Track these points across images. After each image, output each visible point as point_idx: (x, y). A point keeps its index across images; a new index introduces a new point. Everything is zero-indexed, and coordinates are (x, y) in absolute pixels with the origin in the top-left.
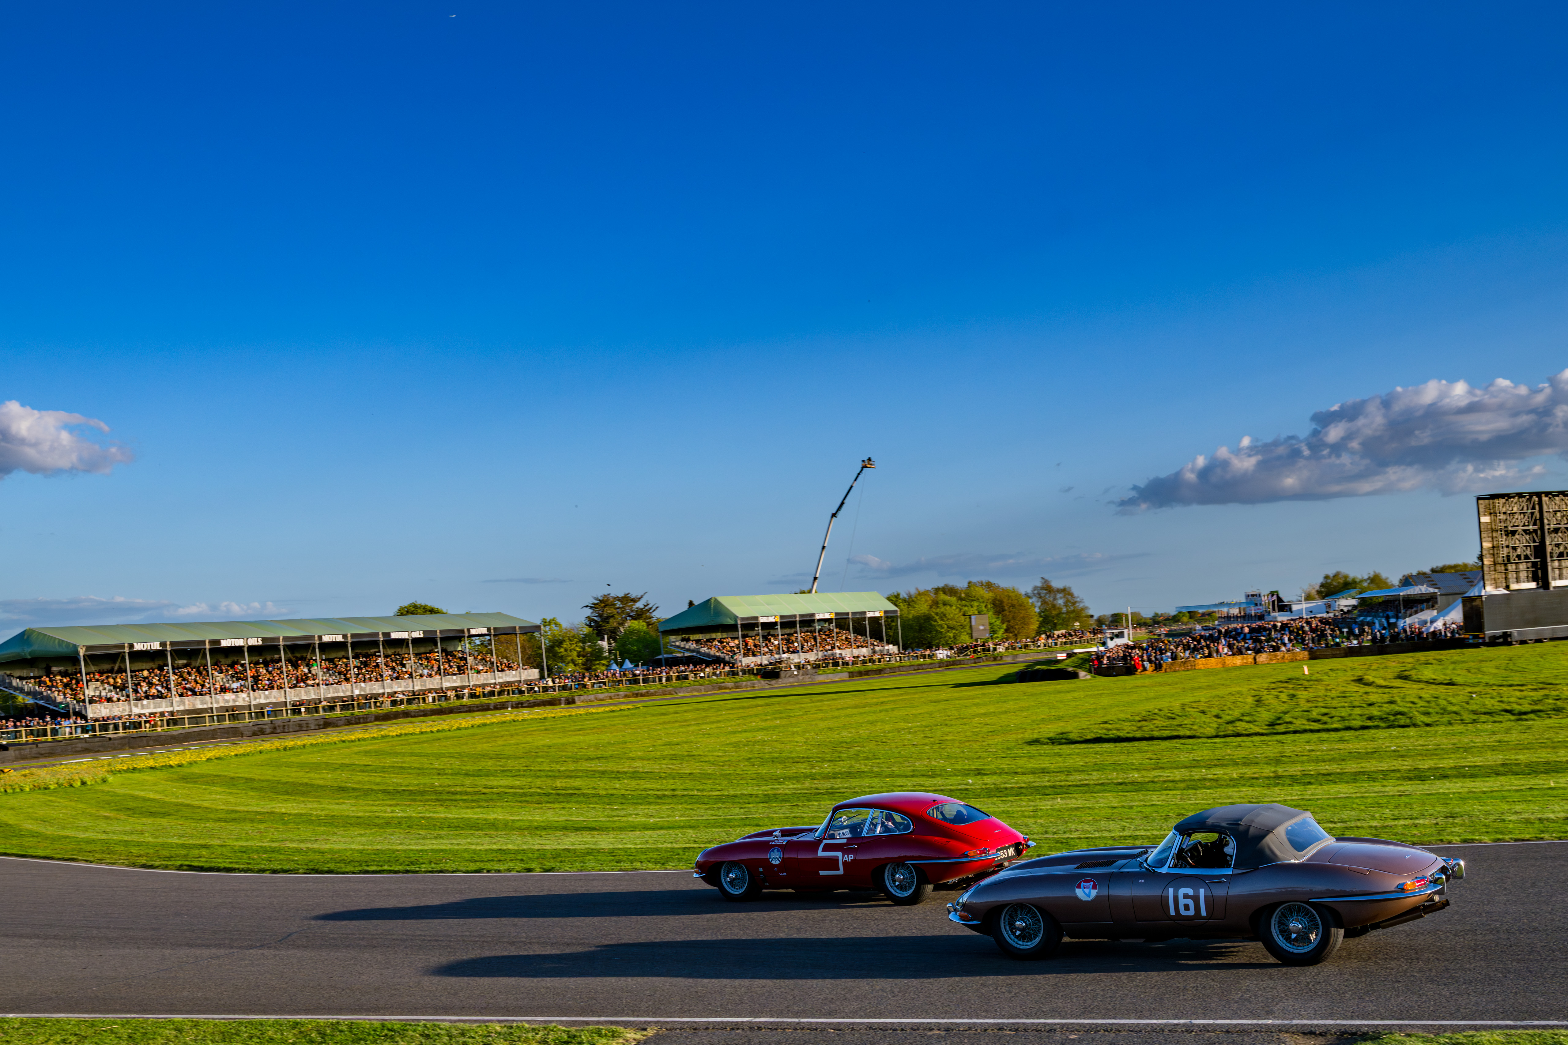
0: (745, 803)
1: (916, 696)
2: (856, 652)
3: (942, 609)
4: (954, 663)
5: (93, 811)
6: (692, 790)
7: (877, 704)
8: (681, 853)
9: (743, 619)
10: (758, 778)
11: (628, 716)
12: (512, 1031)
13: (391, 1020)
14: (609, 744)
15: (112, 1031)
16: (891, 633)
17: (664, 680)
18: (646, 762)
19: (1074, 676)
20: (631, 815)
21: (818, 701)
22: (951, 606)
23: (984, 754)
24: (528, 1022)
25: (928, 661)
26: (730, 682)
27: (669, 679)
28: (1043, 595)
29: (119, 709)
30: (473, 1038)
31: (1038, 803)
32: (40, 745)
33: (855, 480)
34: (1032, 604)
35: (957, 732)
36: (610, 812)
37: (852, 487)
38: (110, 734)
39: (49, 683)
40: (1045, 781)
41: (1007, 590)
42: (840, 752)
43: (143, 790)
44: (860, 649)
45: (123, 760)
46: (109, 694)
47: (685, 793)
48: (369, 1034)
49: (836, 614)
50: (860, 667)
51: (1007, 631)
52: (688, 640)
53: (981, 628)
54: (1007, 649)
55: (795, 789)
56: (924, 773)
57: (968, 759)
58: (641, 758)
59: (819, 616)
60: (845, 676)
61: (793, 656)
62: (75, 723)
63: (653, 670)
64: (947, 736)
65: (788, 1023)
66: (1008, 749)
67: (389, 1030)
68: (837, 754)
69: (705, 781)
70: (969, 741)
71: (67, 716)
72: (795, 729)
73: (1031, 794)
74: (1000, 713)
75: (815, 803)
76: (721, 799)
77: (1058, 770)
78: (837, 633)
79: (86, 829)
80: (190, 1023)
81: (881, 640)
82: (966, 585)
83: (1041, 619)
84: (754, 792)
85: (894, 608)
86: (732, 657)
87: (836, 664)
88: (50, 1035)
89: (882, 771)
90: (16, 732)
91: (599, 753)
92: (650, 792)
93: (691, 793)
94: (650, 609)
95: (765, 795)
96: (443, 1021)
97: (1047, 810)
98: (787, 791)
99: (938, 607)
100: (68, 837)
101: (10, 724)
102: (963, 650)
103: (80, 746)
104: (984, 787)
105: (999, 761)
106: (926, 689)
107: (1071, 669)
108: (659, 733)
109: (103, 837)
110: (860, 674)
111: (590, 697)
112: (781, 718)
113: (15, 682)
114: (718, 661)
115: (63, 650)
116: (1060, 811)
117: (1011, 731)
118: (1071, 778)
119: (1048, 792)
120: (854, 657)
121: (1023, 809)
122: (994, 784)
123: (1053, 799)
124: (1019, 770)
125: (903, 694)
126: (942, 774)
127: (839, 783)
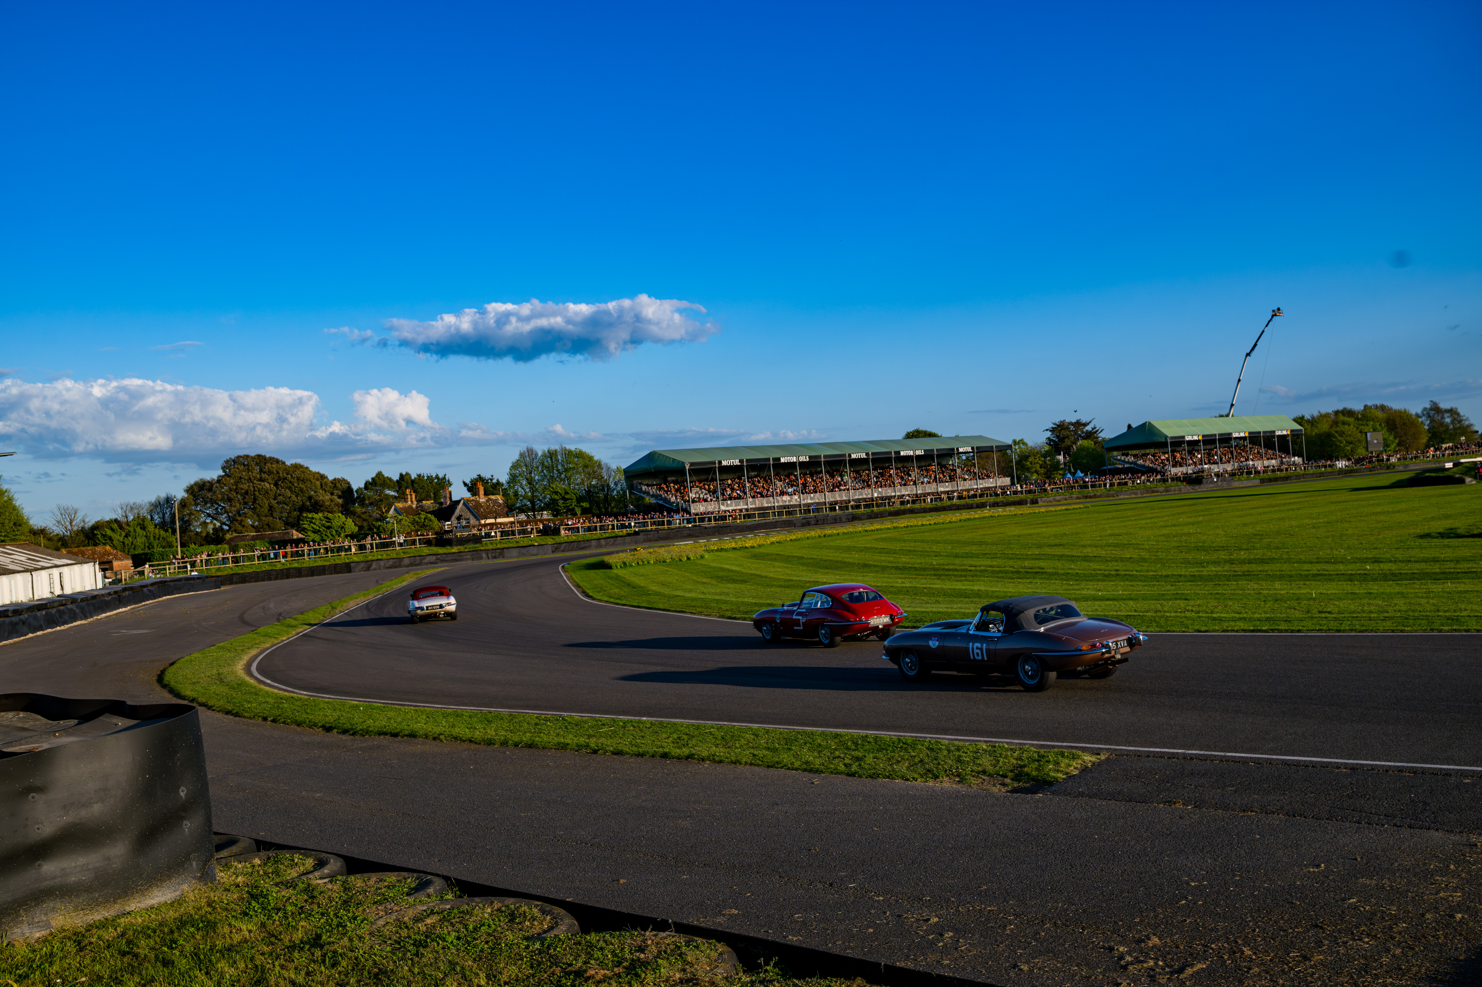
0: (1175, 582)
1: (1318, 498)
2: (1266, 463)
3: (1341, 428)
4: (1352, 471)
5: (695, 578)
6: (1132, 571)
7: (1284, 504)
8: (1124, 619)
9: (1172, 438)
10: (1186, 562)
11: (1079, 513)
12: (996, 749)
13: (905, 736)
14: (1065, 534)
15: (711, 733)
16: (1297, 447)
17: (1108, 485)
18: (1094, 549)
19: (1461, 481)
20: (1083, 589)
21: (1235, 502)
22: (1349, 425)
23: (1380, 546)
24: (1007, 743)
25: (1329, 470)
26: (1161, 487)
27: (1111, 485)
28: (1431, 415)
29: (711, 507)
30: (966, 753)
31: (1430, 586)
32: (660, 532)
33: (1265, 325)
34: (1422, 422)
35: (1356, 528)
36: (1067, 587)
37: (1263, 331)
38: (706, 524)
39: (666, 489)
40: (1436, 568)
41: (1400, 412)
42: (1254, 543)
43: (727, 564)
44: (1270, 461)
45: (714, 543)
46: (705, 496)
47: (1127, 573)
48: (889, 746)
49: (1250, 433)
50: (1270, 475)
51: (1399, 445)
52: (1127, 455)
53: (1375, 441)
54: (1399, 459)
55: (1217, 571)
56: (1327, 560)
57: (1365, 549)
58: (1090, 546)
59: (1235, 435)
60: (1257, 482)
61: (1213, 466)
62: (683, 516)
63: (1099, 478)
64: (1347, 530)
65: (1215, 756)
66: (1401, 541)
67: (904, 743)
68: (1251, 544)
69: (1143, 564)
70: (1367, 535)
71: (677, 512)
72: (1215, 524)
73: (1424, 579)
74: (1392, 512)
75: (1233, 583)
76: (1155, 578)
77: (1448, 559)
78: (1250, 448)
79: (691, 591)
80: (763, 731)
81: (1288, 453)
82: (1362, 408)
83: (1430, 435)
84: (1183, 573)
85: (1299, 427)
86: (1163, 467)
87: (1249, 473)
88: (670, 734)
89: (1290, 558)
90: (644, 522)
91: (1057, 541)
92: (1098, 572)
93: (1131, 573)
94: (1097, 431)
95: (1192, 576)
96: (943, 739)
97: (1439, 592)
98: (1210, 573)
99: (1338, 426)
100: (679, 596)
101: (641, 517)
102: (1359, 461)
103: (686, 532)
104: (1380, 572)
105: (1394, 552)
106: (1326, 492)
107: (1457, 476)
108: (1105, 526)
109: (702, 596)
110: (1270, 480)
111: (1049, 499)
112: (1204, 515)
113: (644, 488)
114: (1151, 471)
115: (675, 465)
116: (1450, 593)
117: (1404, 527)
118: (1459, 566)
119: (1438, 577)
120: (1265, 467)
121: (1417, 591)
122: (1390, 570)
123: (1444, 583)
124: (1412, 559)
125: (1306, 497)
126: (1343, 561)
127: (1254, 567)
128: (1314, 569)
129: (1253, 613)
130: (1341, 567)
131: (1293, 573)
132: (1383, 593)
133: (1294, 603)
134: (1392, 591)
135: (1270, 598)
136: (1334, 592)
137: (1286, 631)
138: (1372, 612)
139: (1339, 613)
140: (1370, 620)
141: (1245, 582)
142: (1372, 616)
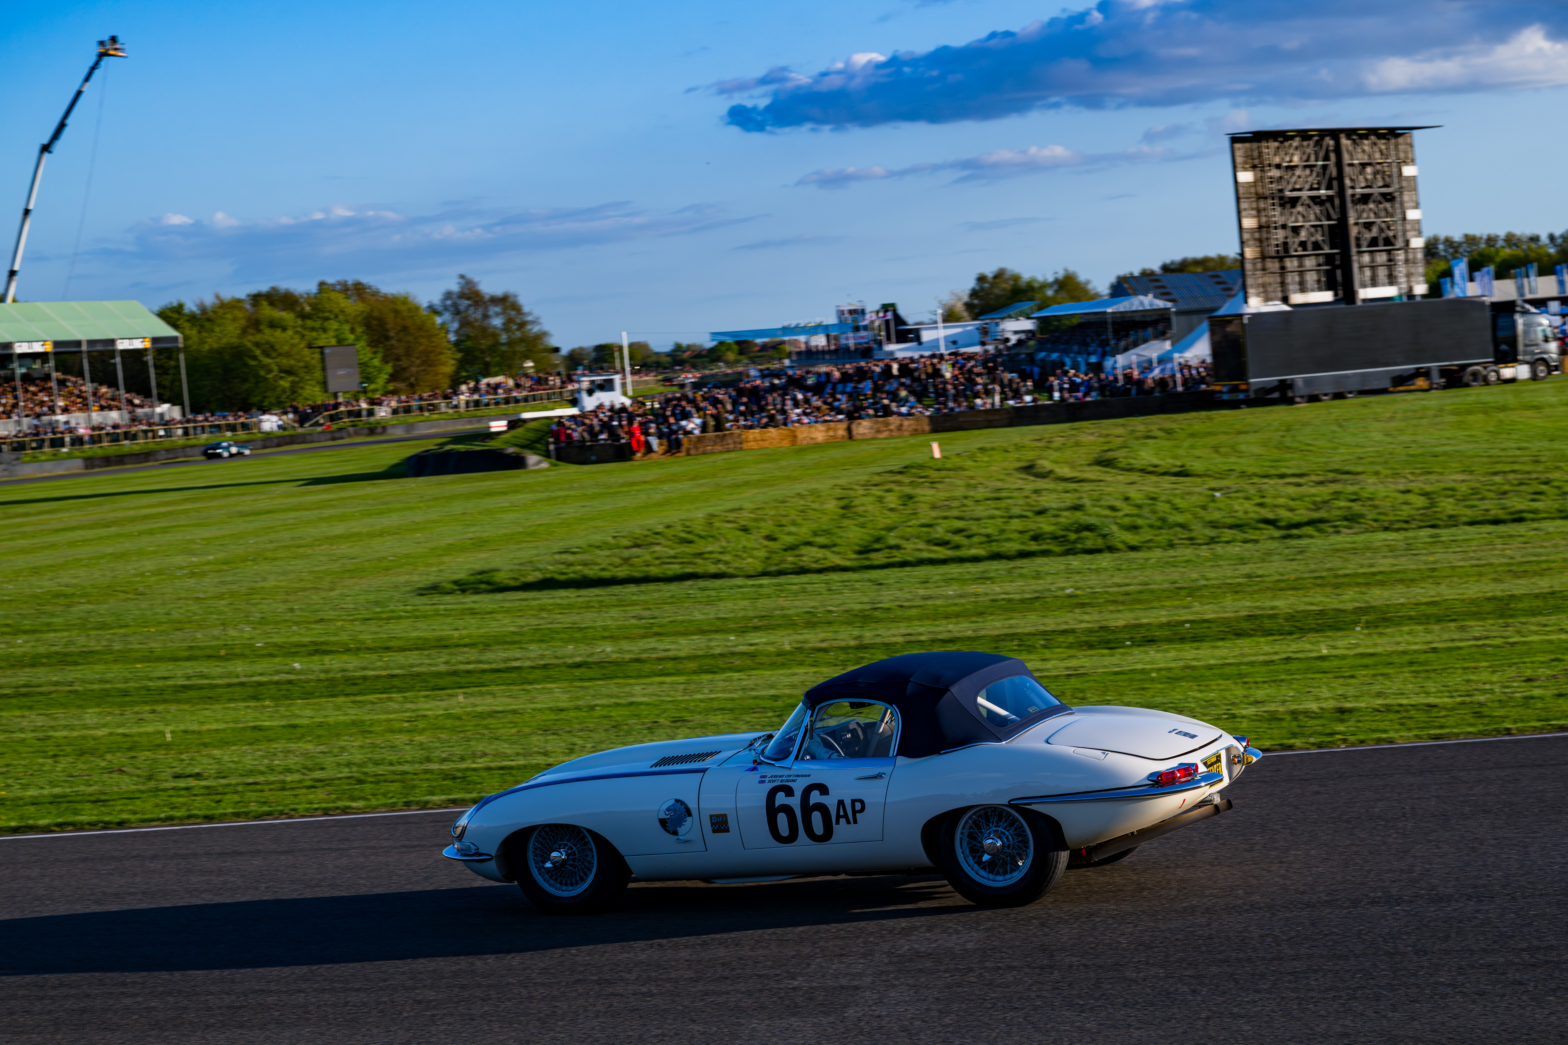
1: (215, 503)
2: (97, 417)
3: (267, 335)
4: (293, 439)
7: (133, 520)
16: (167, 380)
19: (517, 463)
21: (17, 516)
22: (284, 329)
23: (332, 614)
28: (462, 308)
31: (421, 703)
33: (87, 79)
34: (443, 324)
35: (285, 573)
37: (79, 93)
40: (440, 662)
41: (397, 298)
42: (52, 615)
44: (105, 413)
49: (56, 344)
50: (106, 447)
51: (393, 377)
53: (344, 371)
54: (395, 411)
56: (210, 652)
57: (296, 623)
59: (20, 348)
60: (76, 465)
64: (264, 579)
66: (377, 603)
68: (45, 619)
70: (304, 590)
73: (411, 688)
74: (369, 535)
77: (467, 641)
78: (59, 382)
81: (148, 394)
82: (313, 288)
83: (459, 356)
85: (170, 332)
87: (57, 443)
89: (129, 650)
97: (436, 717)
99: (259, 331)
102: (307, 415)
104: (323, 676)
105: (358, 626)
106: (234, 490)
107: (511, 450)
110: (108, 461)
116: (459, 718)
117: (387, 569)
118: (488, 656)
119: (441, 682)
120: (93, 429)
121: (392, 716)
122: (343, 671)
123: (451, 696)
124: (392, 644)
125: (186, 500)
126: (247, 653)
127: (42, 675)
128: (180, 673)
129: (25, 787)
130: (240, 667)
131: (132, 684)
132: (320, 725)
133: (119, 759)
134: (342, 718)
135: (68, 749)
136: (214, 726)
137: (92, 825)
138: (289, 770)
139: (221, 775)
140: (283, 789)
141: (18, 713)
142: (289, 778)
